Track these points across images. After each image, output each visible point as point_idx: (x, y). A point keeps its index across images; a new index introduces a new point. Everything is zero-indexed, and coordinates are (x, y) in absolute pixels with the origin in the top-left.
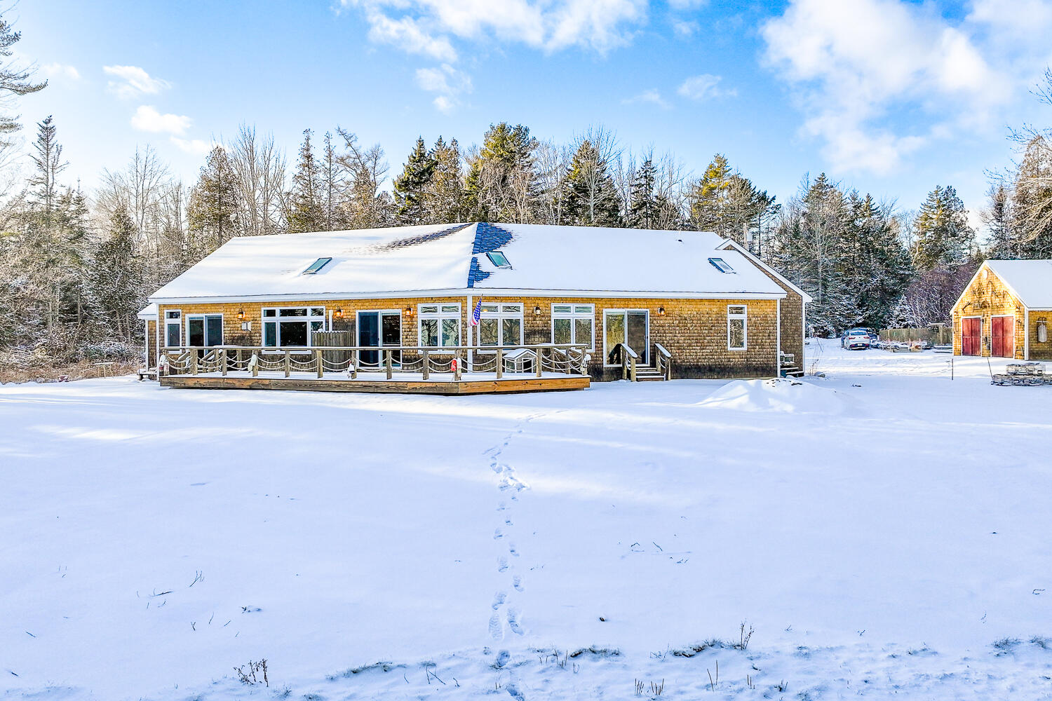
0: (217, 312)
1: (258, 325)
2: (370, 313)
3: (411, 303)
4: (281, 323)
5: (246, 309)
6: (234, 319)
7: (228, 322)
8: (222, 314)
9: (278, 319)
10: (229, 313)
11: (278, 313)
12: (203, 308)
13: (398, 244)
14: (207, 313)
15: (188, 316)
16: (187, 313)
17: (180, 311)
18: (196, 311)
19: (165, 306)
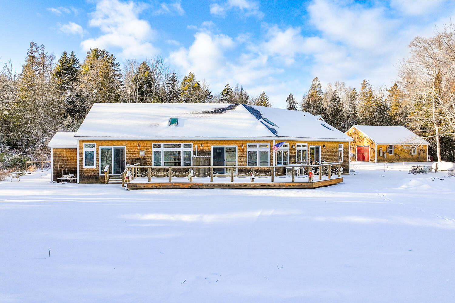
0: (122, 145)
1: (150, 152)
2: (219, 147)
3: (243, 143)
4: (164, 151)
5: (141, 144)
6: (133, 149)
7: (129, 150)
8: (125, 146)
9: (162, 150)
10: (130, 146)
11: (162, 146)
12: (111, 143)
13: (209, 112)
14: (115, 145)
15: (100, 147)
16: (99, 145)
17: (95, 144)
18: (106, 144)
19: (83, 141)
